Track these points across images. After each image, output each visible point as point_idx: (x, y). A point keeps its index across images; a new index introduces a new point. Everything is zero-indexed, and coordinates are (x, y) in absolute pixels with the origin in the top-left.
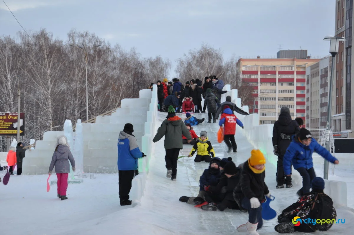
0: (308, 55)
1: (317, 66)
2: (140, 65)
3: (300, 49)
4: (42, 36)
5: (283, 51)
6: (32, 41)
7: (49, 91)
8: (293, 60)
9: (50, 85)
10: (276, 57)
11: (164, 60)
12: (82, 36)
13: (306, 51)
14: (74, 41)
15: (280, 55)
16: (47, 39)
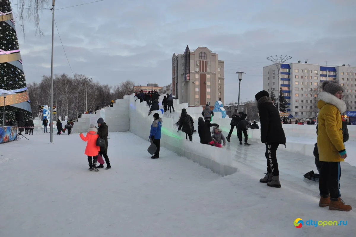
0: (158, 85)
1: (162, 89)
2: (101, 87)
3: (154, 83)
4: (64, 76)
5: (150, 84)
6: (60, 77)
7: (67, 97)
8: (153, 87)
9: (67, 95)
10: (147, 86)
11: (109, 86)
12: (79, 76)
13: (157, 84)
14: (76, 78)
15: (148, 85)
16: (66, 77)
